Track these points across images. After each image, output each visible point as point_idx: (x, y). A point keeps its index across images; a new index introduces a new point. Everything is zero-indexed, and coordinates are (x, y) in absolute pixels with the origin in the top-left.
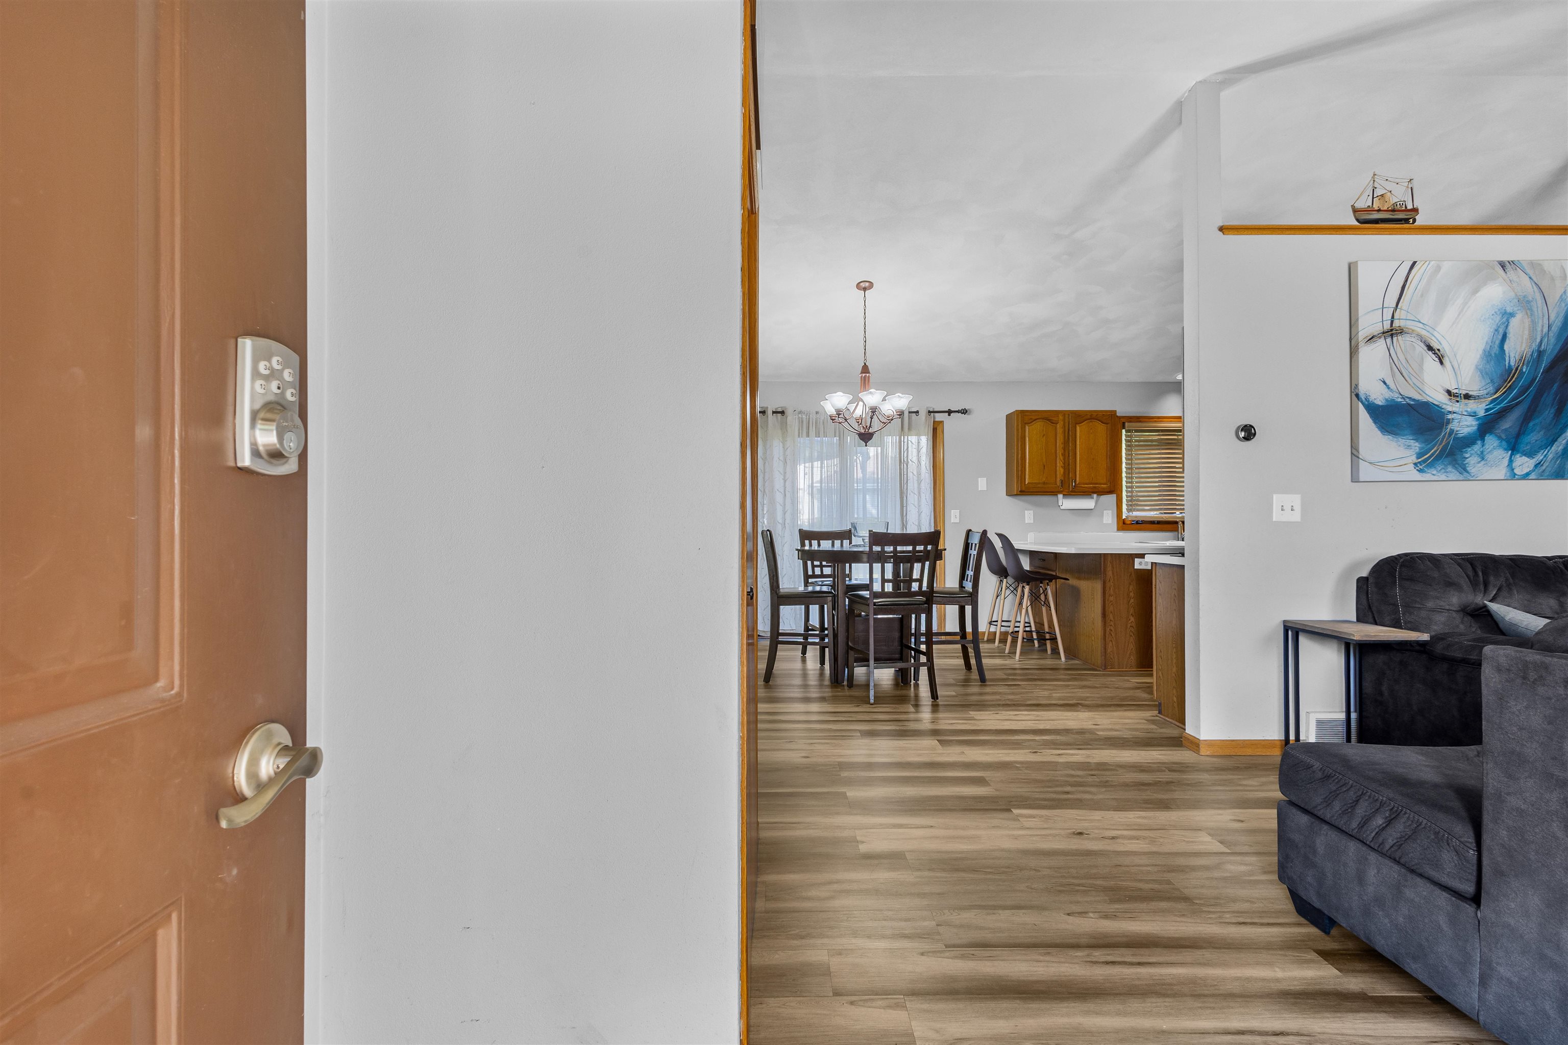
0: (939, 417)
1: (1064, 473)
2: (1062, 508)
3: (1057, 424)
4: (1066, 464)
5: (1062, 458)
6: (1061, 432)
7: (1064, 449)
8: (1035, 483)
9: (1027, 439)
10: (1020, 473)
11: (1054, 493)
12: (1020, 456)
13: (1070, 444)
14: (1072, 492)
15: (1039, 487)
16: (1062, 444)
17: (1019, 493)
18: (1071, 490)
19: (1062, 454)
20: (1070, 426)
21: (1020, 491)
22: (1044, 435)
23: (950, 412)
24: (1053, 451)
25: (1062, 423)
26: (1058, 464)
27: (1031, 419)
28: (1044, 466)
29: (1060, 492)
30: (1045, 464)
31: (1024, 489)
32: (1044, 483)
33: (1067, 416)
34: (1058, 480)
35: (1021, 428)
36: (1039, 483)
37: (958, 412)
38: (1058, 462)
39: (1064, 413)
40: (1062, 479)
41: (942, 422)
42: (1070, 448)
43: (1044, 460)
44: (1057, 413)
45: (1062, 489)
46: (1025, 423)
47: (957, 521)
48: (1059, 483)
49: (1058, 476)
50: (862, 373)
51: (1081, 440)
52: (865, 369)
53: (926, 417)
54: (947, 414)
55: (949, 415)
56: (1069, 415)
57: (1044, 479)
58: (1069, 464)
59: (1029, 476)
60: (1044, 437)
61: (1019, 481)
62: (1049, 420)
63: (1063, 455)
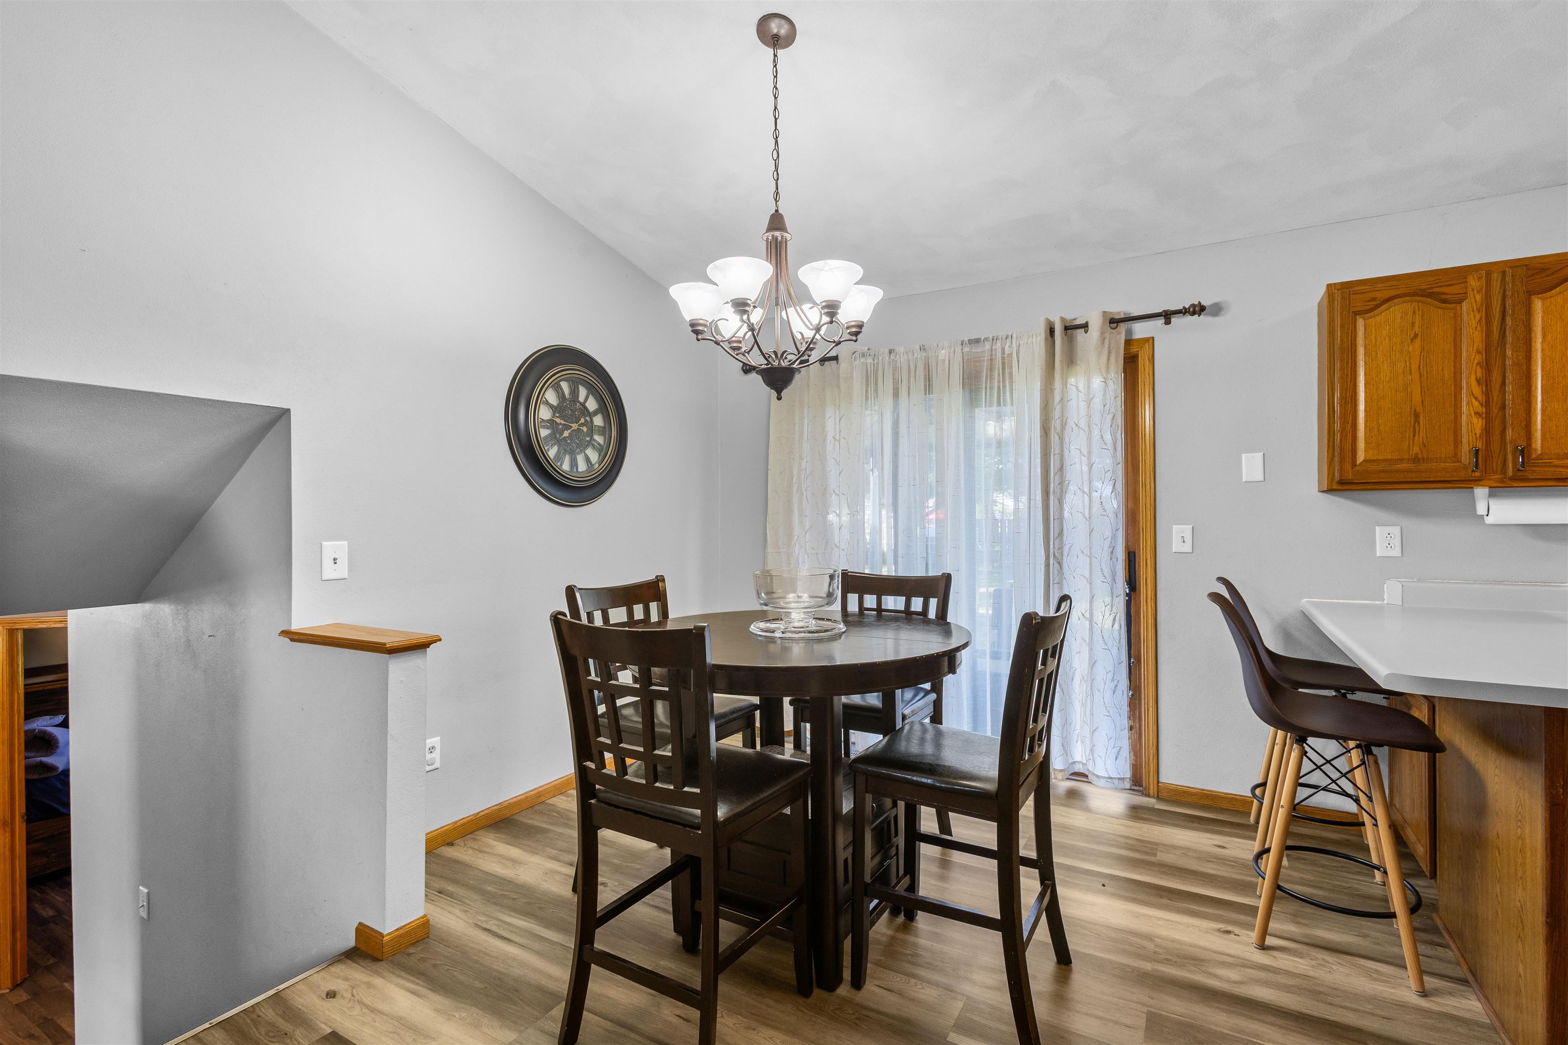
0: (1140, 330)
1: (1487, 430)
2: (1489, 520)
3: (1460, 302)
4: (1495, 409)
5: (1477, 391)
6: (1474, 323)
7: (1487, 366)
8: (1386, 460)
9: (1361, 351)
10: (1338, 437)
11: (1466, 482)
12: (1337, 395)
13: (1509, 353)
14: (1513, 479)
15: (1397, 471)
16: (1479, 352)
17: (1335, 486)
18: (1510, 472)
19: (1478, 381)
20: (1509, 302)
21: (1341, 483)
22: (1416, 336)
23: (1167, 316)
24: (1448, 374)
25: (1478, 297)
26: (1464, 408)
27: (1374, 299)
28: (1417, 416)
29: (1478, 482)
30: (1419, 409)
31: (1350, 476)
32: (1416, 460)
33: (1496, 276)
34: (1465, 449)
35: (1342, 326)
36: (1401, 460)
37: (1184, 312)
38: (1464, 403)
39: (1486, 270)
40: (1479, 445)
41: (1150, 341)
42: (1508, 362)
43: (1417, 398)
44: (1461, 274)
45: (1477, 474)
46: (1356, 313)
47: (1187, 548)
48: (1466, 457)
49: (1465, 440)
50: (769, 229)
51: (1549, 337)
52: (777, 222)
53: (1102, 333)
54: (1162, 321)
55: (1168, 322)
56: (1504, 272)
57: (1416, 449)
58: (1503, 407)
59: (1366, 443)
60: (1417, 343)
61: (1337, 459)
62: (1431, 295)
63: (1485, 382)
